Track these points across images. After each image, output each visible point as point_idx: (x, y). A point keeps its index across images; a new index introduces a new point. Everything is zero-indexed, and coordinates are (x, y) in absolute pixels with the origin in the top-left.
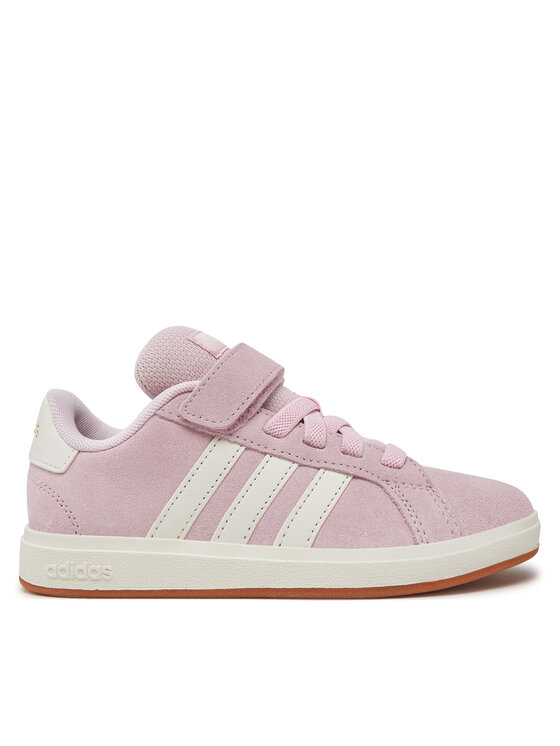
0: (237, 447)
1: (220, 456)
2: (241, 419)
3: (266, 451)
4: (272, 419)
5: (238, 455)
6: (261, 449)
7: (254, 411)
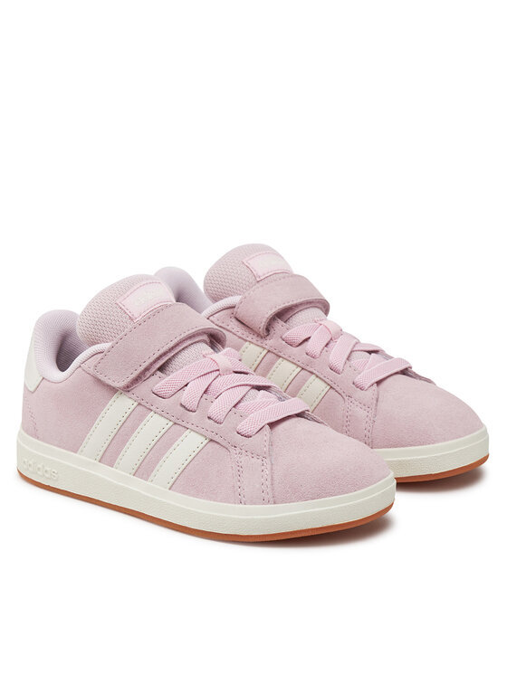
0: (132, 402)
1: (121, 406)
2: (137, 380)
3: (152, 408)
4: (163, 382)
5: (133, 407)
6: (147, 405)
7: (148, 374)
